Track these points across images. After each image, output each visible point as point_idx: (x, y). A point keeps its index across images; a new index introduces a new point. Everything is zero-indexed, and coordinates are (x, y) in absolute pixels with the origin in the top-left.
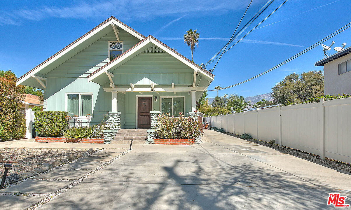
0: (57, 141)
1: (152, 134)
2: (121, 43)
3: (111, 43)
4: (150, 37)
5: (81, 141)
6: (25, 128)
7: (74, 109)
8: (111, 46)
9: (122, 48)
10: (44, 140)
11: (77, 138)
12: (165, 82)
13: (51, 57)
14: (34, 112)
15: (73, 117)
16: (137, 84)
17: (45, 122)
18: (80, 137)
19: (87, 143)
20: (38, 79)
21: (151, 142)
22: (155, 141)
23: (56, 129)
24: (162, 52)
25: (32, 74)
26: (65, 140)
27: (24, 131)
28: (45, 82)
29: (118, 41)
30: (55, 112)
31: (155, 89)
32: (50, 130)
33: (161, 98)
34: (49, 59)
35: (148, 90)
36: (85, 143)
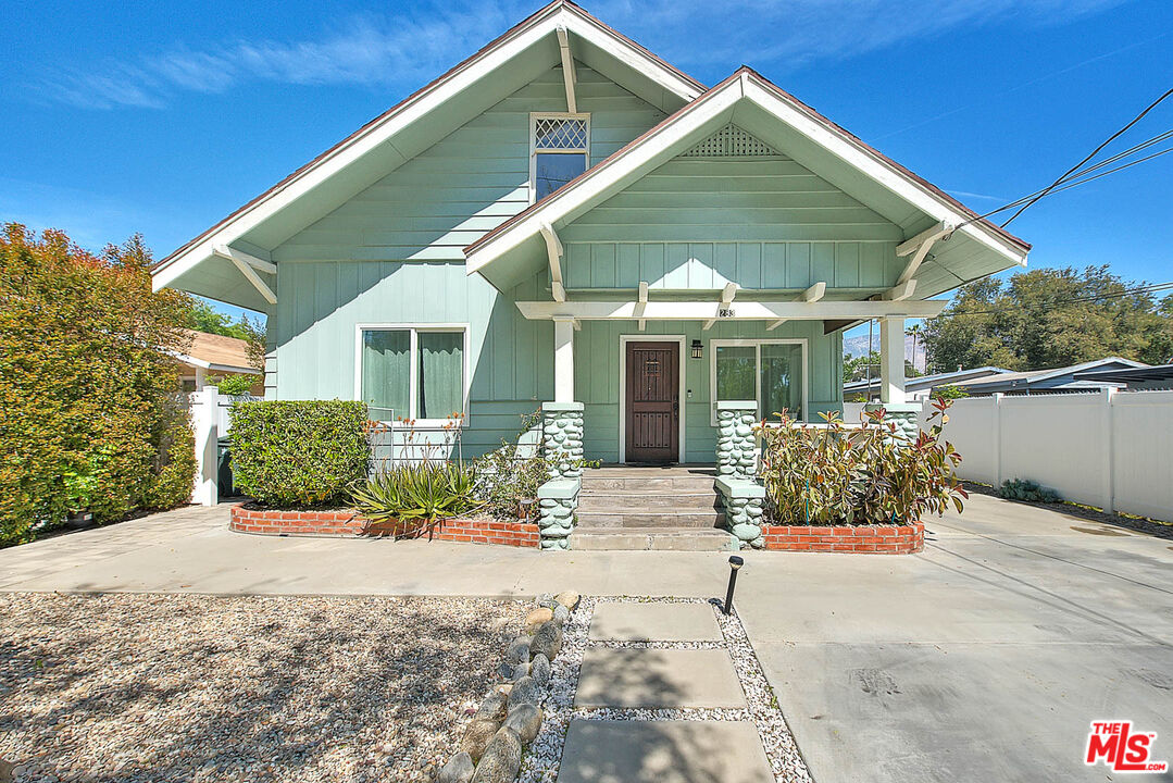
0: (327, 531)
1: (754, 505)
2: (582, 122)
3: (541, 122)
4: (745, 75)
5: (431, 529)
6: (191, 462)
7: (390, 390)
8: (540, 134)
9: (585, 142)
10: (272, 526)
11: (416, 519)
12: (775, 280)
13: (299, 171)
14: (225, 400)
15: (387, 423)
16: (657, 286)
17: (274, 448)
18: (427, 515)
19: (460, 539)
20: (244, 264)
21: (749, 541)
22: (767, 539)
23: (323, 479)
24: (765, 152)
25: (220, 242)
26: (363, 524)
27: (187, 475)
28: (269, 279)
29: (572, 113)
30: (317, 405)
31: (734, 306)
32: (297, 482)
33: (715, 344)
34: (290, 177)
35: (707, 311)
36: (448, 538)
